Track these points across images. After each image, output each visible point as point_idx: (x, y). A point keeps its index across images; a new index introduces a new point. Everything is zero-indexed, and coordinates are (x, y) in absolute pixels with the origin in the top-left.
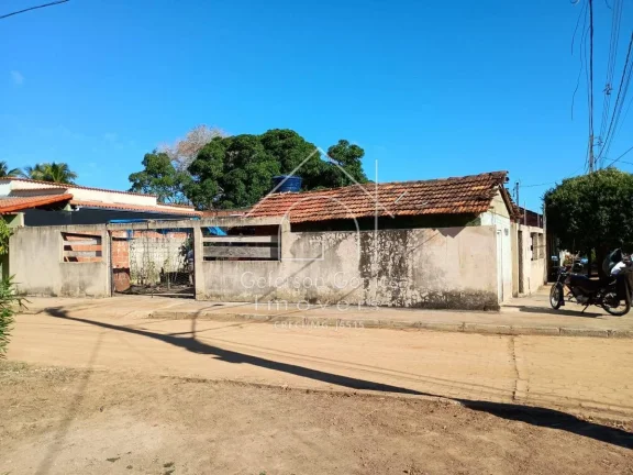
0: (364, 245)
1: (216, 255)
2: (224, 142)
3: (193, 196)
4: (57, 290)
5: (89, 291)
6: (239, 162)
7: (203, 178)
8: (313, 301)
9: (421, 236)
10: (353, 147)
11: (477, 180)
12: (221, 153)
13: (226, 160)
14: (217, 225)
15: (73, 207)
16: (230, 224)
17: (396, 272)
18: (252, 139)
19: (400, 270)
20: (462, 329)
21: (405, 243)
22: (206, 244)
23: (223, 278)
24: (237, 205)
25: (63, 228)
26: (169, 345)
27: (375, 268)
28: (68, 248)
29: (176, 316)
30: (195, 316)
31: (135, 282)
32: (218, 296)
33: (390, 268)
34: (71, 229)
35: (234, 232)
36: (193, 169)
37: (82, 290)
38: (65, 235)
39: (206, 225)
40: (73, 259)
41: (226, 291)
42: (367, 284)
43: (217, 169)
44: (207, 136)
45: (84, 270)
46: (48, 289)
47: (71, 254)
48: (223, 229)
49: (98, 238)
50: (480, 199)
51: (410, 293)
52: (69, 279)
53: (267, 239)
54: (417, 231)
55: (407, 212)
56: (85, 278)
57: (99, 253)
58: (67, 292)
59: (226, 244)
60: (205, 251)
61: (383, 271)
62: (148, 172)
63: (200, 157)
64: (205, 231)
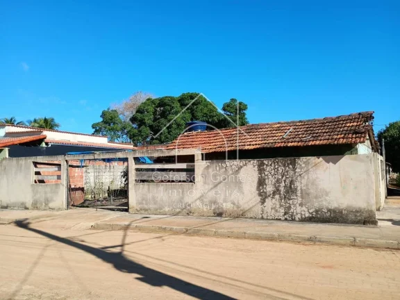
0: (261, 170)
1: (144, 178)
2: (153, 102)
3: (133, 137)
4: (29, 205)
5: (51, 205)
6: (164, 115)
7: (140, 126)
8: (220, 215)
9: (307, 163)
10: (240, 103)
11: (350, 119)
12: (151, 109)
13: (155, 113)
14: (145, 155)
15: (47, 144)
16: (156, 155)
17: (287, 192)
18: (172, 99)
19: (291, 190)
20: (354, 244)
21: (294, 169)
22: (137, 170)
23: (150, 196)
24: (161, 142)
25: (34, 159)
26: (99, 261)
27: (269, 189)
28: (38, 173)
29: (112, 228)
30: (126, 228)
31: (89, 197)
32: (146, 210)
33: (282, 189)
34: (40, 159)
35: (159, 160)
36: (133, 119)
37: (46, 204)
38: (36, 164)
39: (138, 155)
40: (42, 181)
41: (152, 206)
42: (263, 202)
43: (149, 119)
44: (142, 99)
45: (48, 189)
46: (23, 204)
47: (40, 177)
48: (150, 158)
49: (59, 165)
50: (356, 133)
51: (299, 209)
52: (38, 196)
53: (184, 166)
54: (304, 159)
55: (295, 144)
56: (49, 195)
57: (59, 177)
58: (35, 206)
59: (153, 170)
60: (137, 175)
61: (276, 191)
62: (105, 122)
63: (138, 111)
64: (137, 160)
